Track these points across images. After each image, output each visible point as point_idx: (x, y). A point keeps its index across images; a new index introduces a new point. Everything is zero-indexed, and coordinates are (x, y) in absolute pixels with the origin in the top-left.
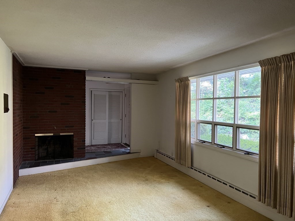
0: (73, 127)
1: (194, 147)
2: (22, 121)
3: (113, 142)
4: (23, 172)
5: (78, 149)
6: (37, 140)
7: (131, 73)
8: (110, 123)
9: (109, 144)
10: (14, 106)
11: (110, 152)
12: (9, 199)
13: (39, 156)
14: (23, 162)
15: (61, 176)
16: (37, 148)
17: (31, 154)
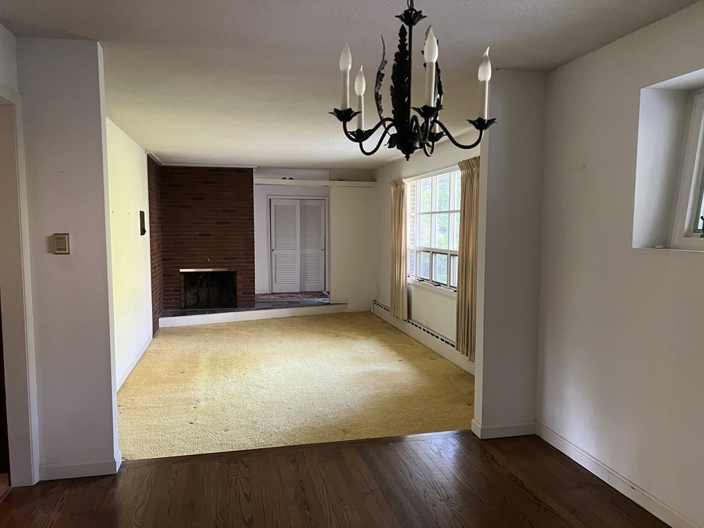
0: (235, 258)
1: (412, 288)
2: (161, 250)
3: (308, 290)
4: (165, 322)
5: (244, 293)
6: (182, 277)
7: (330, 169)
8: (303, 256)
9: (301, 293)
10: (151, 227)
11: (298, 302)
12: (149, 346)
13: (185, 304)
14: (163, 311)
15: (217, 330)
16: (183, 290)
17: (175, 299)
